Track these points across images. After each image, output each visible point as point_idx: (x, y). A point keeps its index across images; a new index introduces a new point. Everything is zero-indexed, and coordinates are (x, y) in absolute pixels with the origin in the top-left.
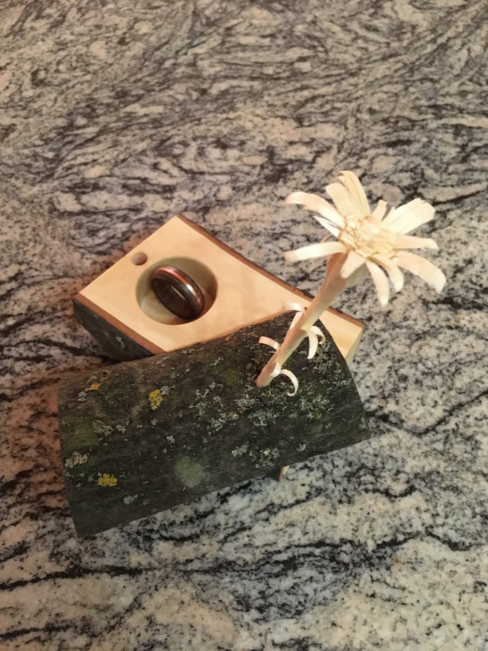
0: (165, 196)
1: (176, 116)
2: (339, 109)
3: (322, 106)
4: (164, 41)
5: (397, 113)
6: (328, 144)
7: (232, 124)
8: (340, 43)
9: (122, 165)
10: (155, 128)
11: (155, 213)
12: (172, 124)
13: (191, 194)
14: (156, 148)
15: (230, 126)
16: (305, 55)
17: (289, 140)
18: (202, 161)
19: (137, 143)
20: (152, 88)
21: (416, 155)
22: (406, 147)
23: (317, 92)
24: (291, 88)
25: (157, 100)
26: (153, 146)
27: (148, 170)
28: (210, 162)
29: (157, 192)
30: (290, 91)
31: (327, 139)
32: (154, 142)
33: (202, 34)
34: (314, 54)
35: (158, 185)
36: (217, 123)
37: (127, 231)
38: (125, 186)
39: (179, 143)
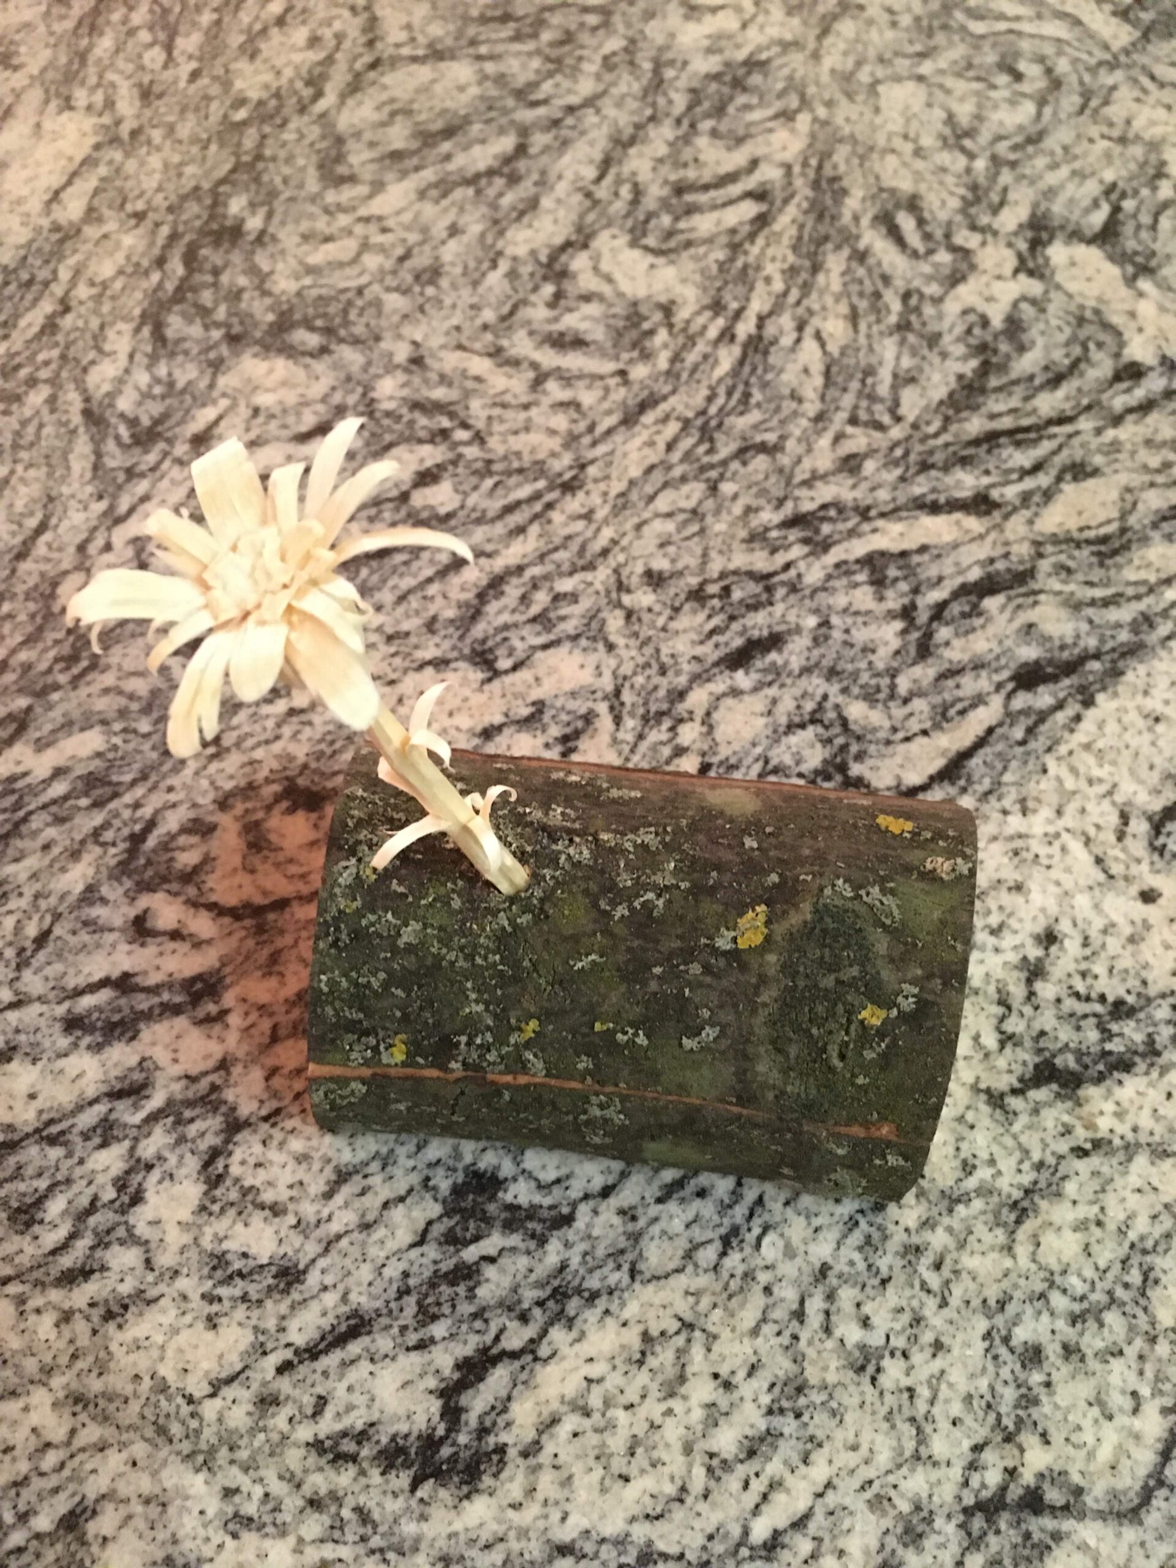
0: (200, 1013)
1: (146, 746)
2: (573, 597)
3: (524, 599)
4: (33, 523)
5: (716, 566)
6: (581, 706)
7: (310, 723)
8: (504, 406)
9: (42, 956)
10: (98, 804)
11: (191, 1079)
12: (144, 777)
13: (273, 982)
14: (123, 869)
15: (307, 732)
16: (429, 463)
17: (479, 729)
18: (268, 867)
19: (63, 870)
20: (49, 680)
21: (806, 670)
22: (773, 656)
23: (499, 564)
24: (429, 572)
25: (76, 715)
26: (113, 862)
27: (124, 947)
28: (291, 861)
29: (176, 1010)
30: (430, 580)
31: (573, 694)
32: (112, 851)
33: (131, 473)
34: (450, 455)
35: (169, 985)
36: (268, 735)
37: (128, 1172)
38: (73, 1024)
39: (184, 830)
